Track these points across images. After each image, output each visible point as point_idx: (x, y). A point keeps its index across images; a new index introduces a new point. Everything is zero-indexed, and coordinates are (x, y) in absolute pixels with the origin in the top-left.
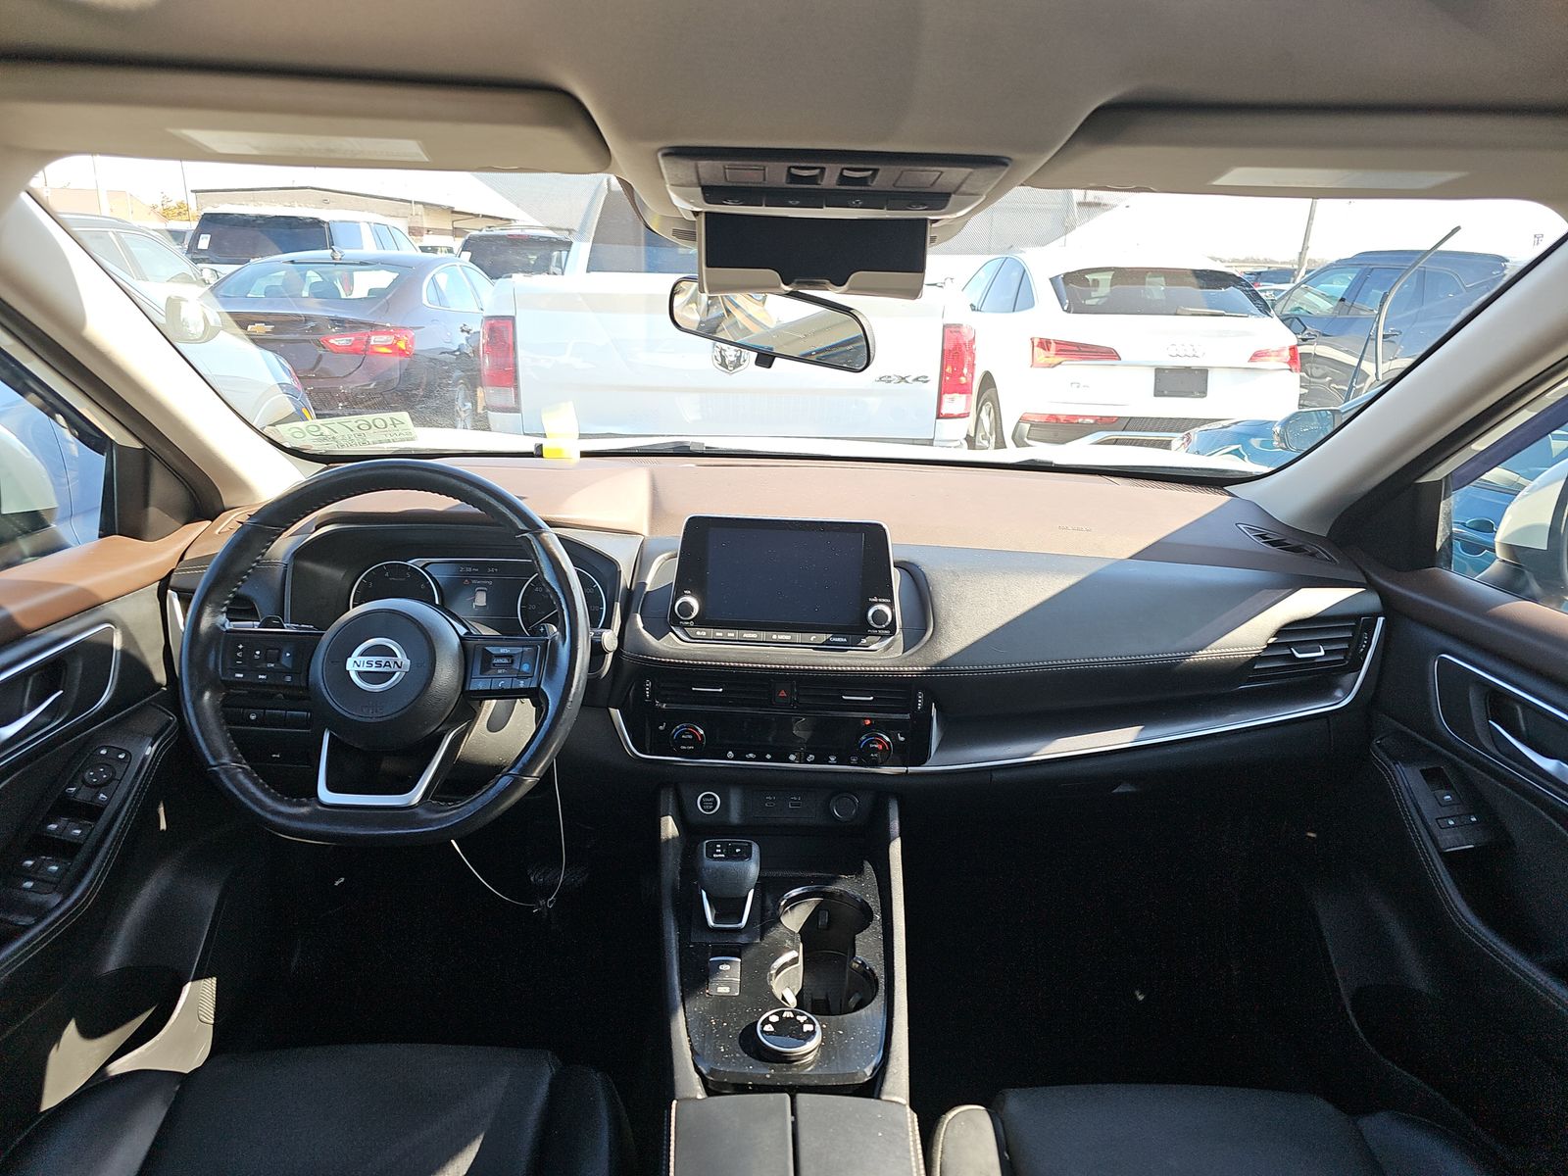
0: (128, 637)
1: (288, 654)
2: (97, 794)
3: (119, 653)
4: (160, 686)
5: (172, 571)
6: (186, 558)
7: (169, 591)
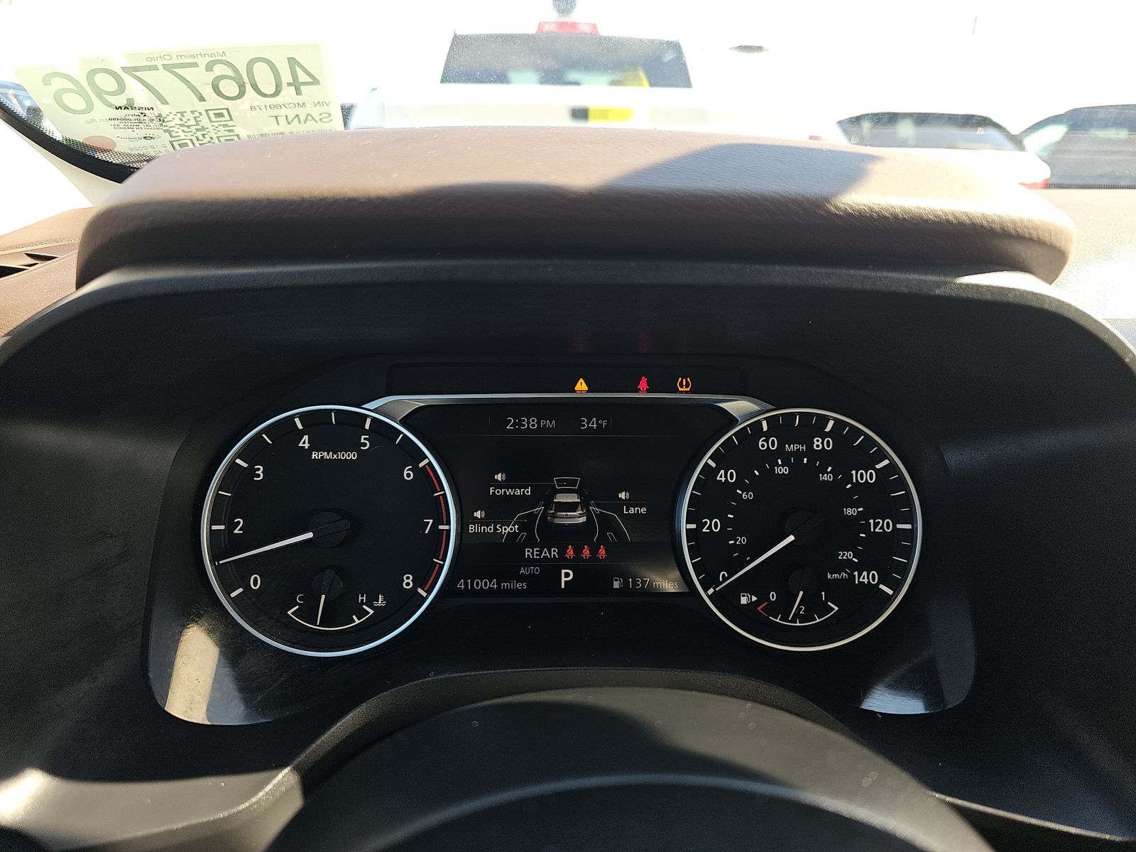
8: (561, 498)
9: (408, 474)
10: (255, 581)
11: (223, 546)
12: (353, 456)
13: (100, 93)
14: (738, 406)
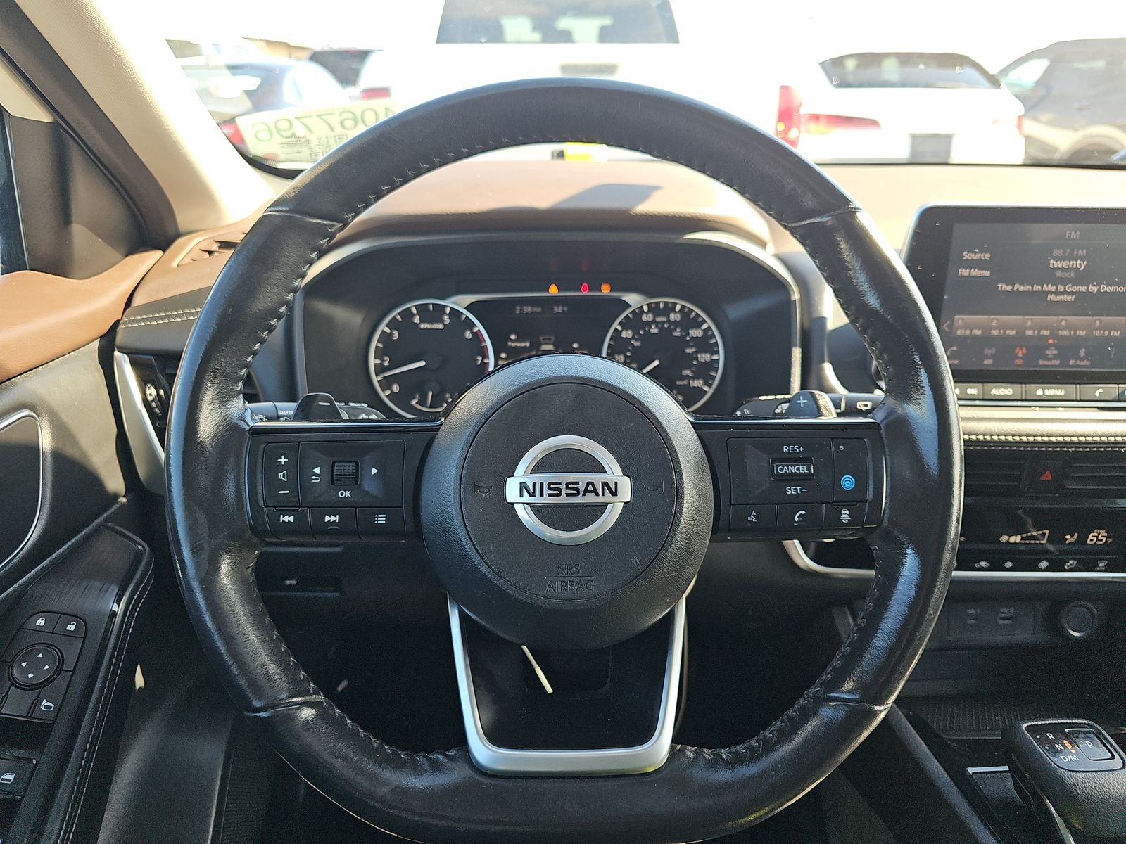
0: (60, 429)
1: (374, 471)
2: (37, 702)
3: (49, 458)
4: (115, 497)
5: (117, 323)
6: (137, 302)
7: (116, 353)
8: (544, 347)
9: (468, 335)
10: (396, 388)
11: (380, 369)
12: (440, 326)
13: (278, 130)
14: (633, 299)
